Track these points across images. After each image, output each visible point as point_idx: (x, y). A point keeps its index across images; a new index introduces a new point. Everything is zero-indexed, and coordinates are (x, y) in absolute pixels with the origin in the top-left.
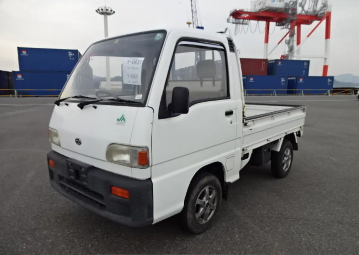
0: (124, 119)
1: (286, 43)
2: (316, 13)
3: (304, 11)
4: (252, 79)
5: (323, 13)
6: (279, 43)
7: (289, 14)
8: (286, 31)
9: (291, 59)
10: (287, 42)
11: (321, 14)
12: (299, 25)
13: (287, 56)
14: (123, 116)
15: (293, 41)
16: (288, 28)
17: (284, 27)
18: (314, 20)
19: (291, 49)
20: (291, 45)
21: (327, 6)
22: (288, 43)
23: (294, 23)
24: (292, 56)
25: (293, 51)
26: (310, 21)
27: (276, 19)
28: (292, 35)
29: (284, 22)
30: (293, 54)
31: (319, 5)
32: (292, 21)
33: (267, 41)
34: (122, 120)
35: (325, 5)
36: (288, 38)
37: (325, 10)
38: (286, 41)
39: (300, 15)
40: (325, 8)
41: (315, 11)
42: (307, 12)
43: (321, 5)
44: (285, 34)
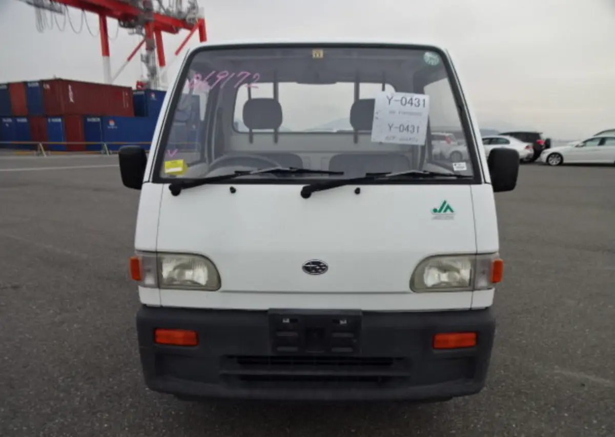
0: (448, 207)
1: (142, 60)
2: (182, 17)
3: (164, 9)
4: (112, 123)
5: (194, 19)
6: (129, 59)
7: (141, 10)
8: (139, 38)
9: (156, 89)
10: (144, 59)
11: (190, 19)
12: (158, 31)
13: (148, 83)
14: (445, 203)
15: (154, 58)
16: (142, 34)
17: (135, 30)
18: (181, 28)
19: (153, 73)
20: (151, 64)
21: (198, 7)
22: (146, 60)
23: (152, 26)
24: (155, 83)
25: (157, 76)
26: (174, 27)
27: (119, 13)
28: (150, 48)
29: (133, 21)
30: (158, 82)
31: (185, 6)
32: (146, 24)
33: (106, 51)
34: (445, 211)
35: (193, 7)
36: (143, 50)
37: (194, 14)
38: (142, 56)
39: (158, 14)
40: (195, 11)
41: (180, 12)
42: (167, 11)
43: (189, 5)
44: (137, 43)
